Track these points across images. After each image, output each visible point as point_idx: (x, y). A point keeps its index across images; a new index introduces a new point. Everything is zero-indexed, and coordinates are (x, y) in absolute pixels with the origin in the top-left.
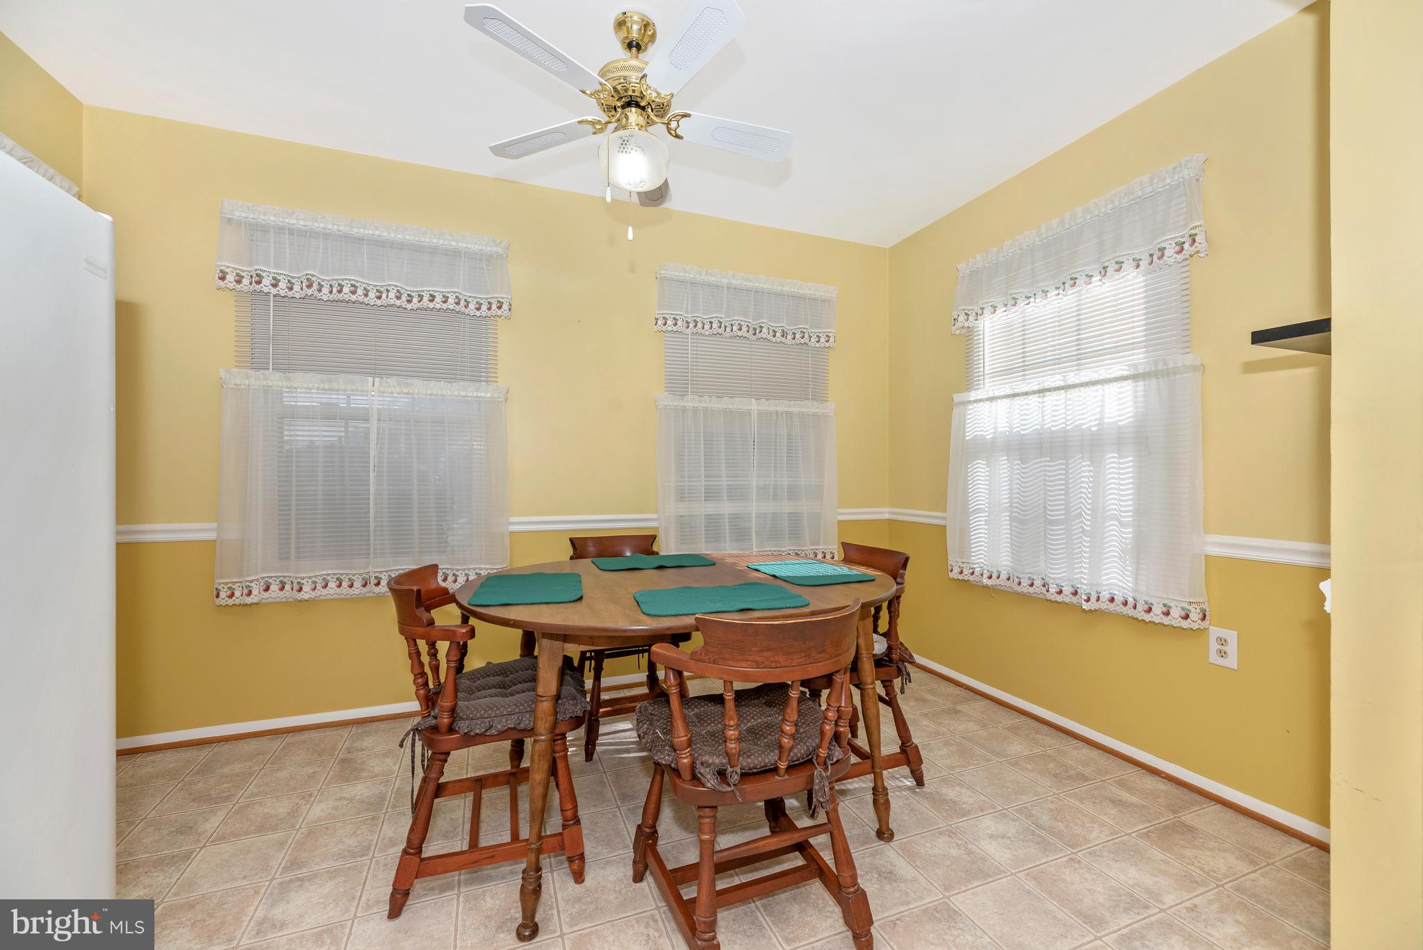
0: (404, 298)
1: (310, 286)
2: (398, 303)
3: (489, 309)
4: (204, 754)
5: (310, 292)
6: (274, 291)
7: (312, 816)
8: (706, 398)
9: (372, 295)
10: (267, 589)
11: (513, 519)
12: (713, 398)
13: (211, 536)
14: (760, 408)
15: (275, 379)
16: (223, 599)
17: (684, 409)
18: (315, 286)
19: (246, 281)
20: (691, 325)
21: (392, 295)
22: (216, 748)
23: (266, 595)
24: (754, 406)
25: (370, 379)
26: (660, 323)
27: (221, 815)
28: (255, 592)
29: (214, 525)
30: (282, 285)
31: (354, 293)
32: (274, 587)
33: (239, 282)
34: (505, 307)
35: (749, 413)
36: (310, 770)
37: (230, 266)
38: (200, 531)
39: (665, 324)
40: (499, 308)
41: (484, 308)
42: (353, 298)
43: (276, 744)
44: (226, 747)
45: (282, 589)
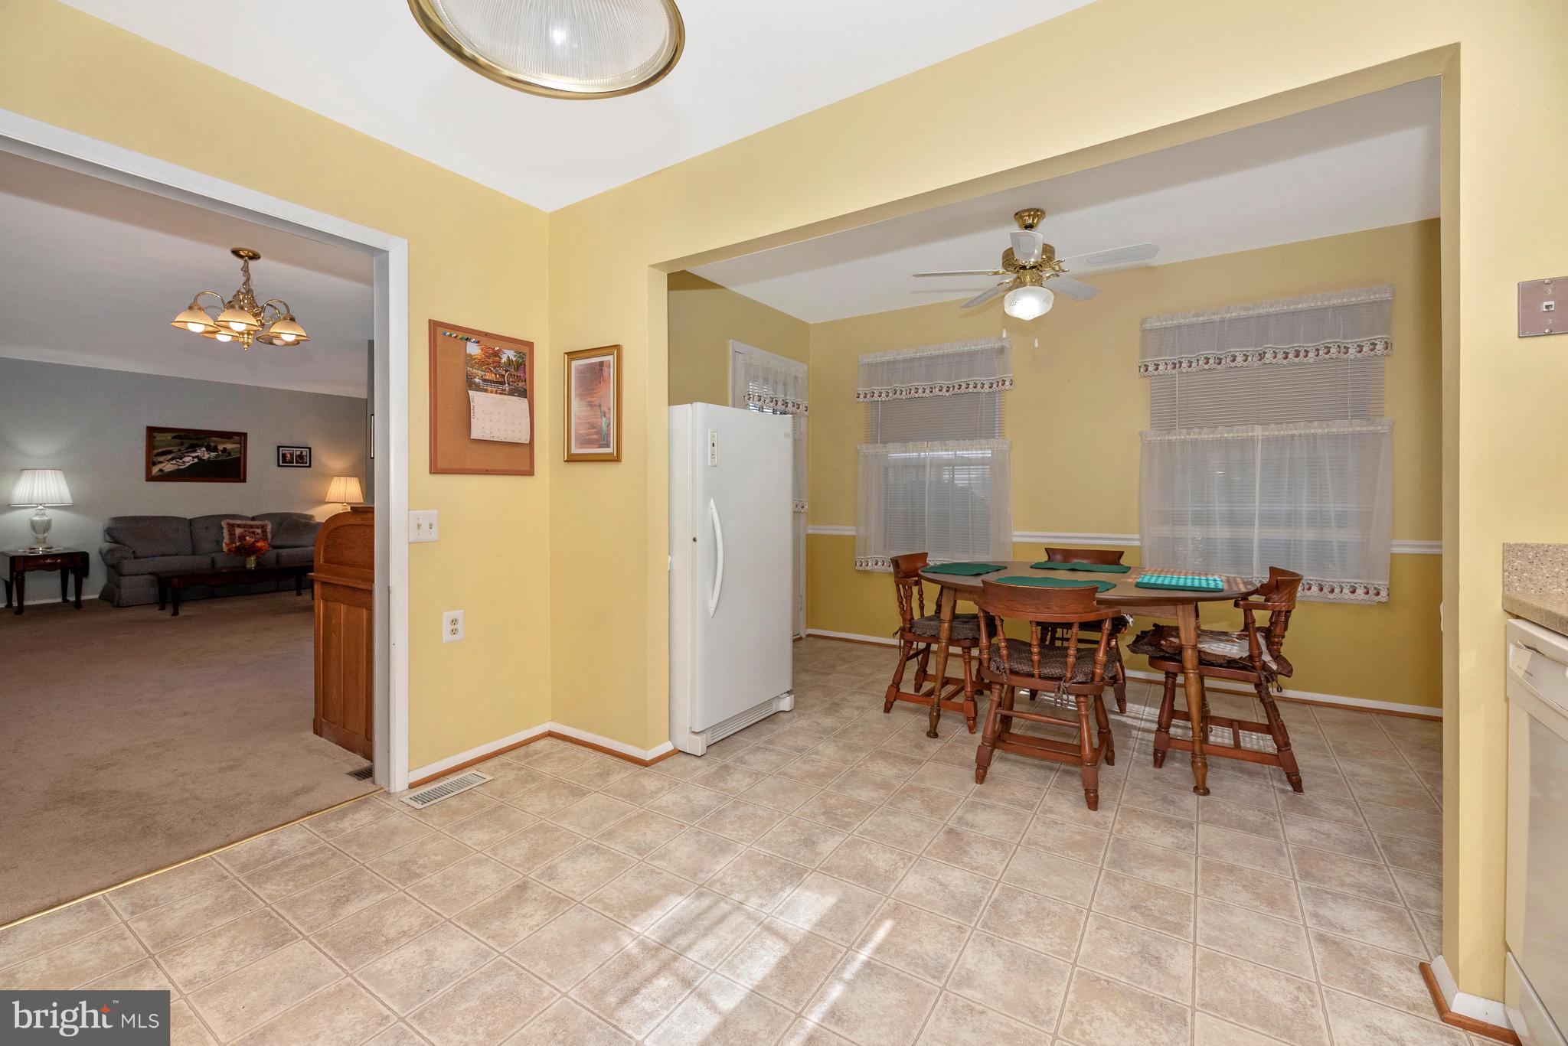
0: (944, 390)
1: (895, 393)
2: (940, 394)
3: (998, 386)
4: (849, 645)
5: (895, 396)
6: (880, 399)
7: (878, 677)
8: (1196, 430)
9: (927, 391)
10: (876, 564)
11: (1015, 533)
12: (1205, 429)
13: (853, 533)
14: (1267, 433)
15: (879, 448)
16: (858, 568)
17: (1170, 443)
18: (898, 392)
19: (868, 396)
20: (1177, 366)
21: (937, 390)
22: (854, 645)
23: (876, 567)
24: (1258, 432)
25: (926, 443)
26: (1142, 370)
27: (846, 666)
28: (870, 564)
29: (854, 528)
30: (883, 395)
31: (916, 392)
32: (880, 564)
33: (865, 397)
34: (1007, 383)
35: (1252, 440)
36: (887, 662)
37: (861, 390)
38: (848, 531)
39: (1147, 370)
40: (1003, 385)
41: (994, 386)
42: (916, 396)
43: (876, 649)
44: (857, 646)
45: (883, 565)
